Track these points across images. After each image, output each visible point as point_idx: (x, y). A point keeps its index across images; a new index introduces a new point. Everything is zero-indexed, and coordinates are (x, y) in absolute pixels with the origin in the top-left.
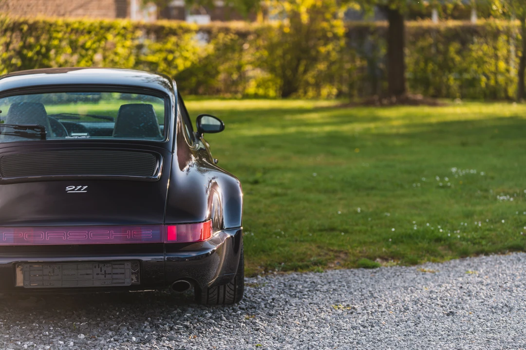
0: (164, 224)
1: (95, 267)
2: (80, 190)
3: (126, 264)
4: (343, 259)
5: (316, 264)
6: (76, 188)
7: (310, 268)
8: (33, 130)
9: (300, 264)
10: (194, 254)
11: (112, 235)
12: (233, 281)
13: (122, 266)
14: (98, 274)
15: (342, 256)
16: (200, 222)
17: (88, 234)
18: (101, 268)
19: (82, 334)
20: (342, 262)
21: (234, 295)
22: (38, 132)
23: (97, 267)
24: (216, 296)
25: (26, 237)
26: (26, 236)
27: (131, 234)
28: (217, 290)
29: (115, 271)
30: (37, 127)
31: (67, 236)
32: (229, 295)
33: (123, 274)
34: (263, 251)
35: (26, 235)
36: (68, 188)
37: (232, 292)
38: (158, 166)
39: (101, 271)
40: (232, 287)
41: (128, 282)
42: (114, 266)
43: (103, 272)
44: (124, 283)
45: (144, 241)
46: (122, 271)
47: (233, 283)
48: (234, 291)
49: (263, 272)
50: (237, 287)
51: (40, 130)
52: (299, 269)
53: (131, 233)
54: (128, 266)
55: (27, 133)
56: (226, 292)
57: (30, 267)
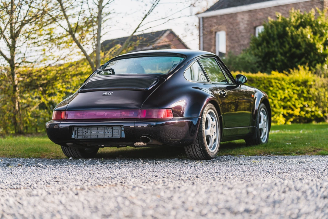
0: (140, 109)
1: (105, 129)
6: (107, 93)
11: (115, 114)
13: (116, 128)
17: (105, 114)
21: (202, 153)
24: (193, 154)
29: (114, 131)
32: (199, 153)
36: (104, 94)
39: (108, 131)
42: (113, 128)
44: (117, 137)
45: (129, 117)
47: (199, 147)
50: (201, 149)
51: (112, 71)
53: (124, 113)
54: (119, 128)
56: (197, 151)
57: (78, 128)
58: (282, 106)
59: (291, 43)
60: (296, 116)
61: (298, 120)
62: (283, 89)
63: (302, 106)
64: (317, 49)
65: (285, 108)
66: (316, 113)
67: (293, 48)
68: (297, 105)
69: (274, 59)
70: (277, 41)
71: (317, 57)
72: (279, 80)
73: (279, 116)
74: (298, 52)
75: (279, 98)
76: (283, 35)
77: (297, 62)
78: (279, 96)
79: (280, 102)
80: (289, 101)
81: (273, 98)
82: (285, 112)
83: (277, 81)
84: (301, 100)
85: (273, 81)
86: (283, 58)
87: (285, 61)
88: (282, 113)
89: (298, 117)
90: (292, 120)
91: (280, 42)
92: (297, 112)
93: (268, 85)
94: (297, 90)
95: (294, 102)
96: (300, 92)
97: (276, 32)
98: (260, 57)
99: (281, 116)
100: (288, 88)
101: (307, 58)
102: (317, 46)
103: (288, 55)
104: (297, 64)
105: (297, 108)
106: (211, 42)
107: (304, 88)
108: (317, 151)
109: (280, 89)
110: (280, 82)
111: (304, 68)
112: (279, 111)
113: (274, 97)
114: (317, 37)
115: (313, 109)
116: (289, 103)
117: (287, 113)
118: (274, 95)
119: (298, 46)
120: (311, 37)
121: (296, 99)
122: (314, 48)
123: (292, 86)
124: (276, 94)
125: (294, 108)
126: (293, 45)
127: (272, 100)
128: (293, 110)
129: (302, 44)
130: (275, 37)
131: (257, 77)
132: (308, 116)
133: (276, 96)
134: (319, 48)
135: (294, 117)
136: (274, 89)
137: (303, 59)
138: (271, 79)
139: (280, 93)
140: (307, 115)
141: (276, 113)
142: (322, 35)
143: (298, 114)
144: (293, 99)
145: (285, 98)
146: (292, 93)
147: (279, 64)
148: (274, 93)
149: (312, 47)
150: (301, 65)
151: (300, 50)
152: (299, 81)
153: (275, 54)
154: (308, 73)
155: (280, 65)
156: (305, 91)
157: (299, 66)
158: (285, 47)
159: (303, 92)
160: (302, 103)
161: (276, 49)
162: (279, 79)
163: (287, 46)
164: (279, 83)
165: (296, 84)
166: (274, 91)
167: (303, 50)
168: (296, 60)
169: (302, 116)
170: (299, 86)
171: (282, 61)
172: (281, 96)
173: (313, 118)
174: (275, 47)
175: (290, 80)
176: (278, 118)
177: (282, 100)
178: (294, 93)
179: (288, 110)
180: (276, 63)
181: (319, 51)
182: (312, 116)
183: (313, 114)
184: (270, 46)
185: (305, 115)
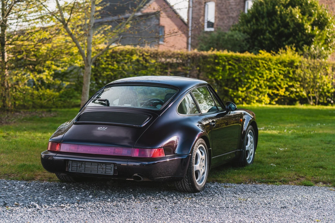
0: (133, 148)
2: (103, 129)
3: (112, 164)
7: (275, 183)
9: (273, 180)
11: (109, 151)
13: (110, 166)
16: (154, 148)
17: (99, 150)
19: (91, 196)
20: (298, 182)
23: (99, 165)
24: (182, 187)
29: (107, 168)
31: (90, 150)
32: (187, 187)
38: (146, 121)
39: (101, 167)
40: (188, 184)
41: (112, 173)
42: (107, 165)
43: (102, 168)
45: (123, 155)
46: (110, 168)
47: (188, 182)
48: (190, 186)
51: (107, 102)
53: (118, 150)
54: (112, 166)
56: (186, 185)
57: (72, 162)
58: (268, 85)
59: (280, 22)
60: (281, 96)
61: (283, 100)
62: (270, 69)
63: (287, 86)
64: (305, 30)
65: (270, 88)
66: (301, 94)
67: (282, 27)
68: (282, 85)
69: (262, 37)
70: (266, 19)
71: (304, 37)
72: (266, 61)
73: (264, 96)
74: (286, 31)
75: (265, 79)
76: (272, 13)
77: (285, 41)
78: (265, 76)
79: (265, 82)
80: (274, 81)
81: (260, 79)
82: (270, 91)
83: (264, 62)
84: (286, 80)
85: (260, 61)
86: (271, 36)
87: (273, 39)
88: (267, 92)
89: (282, 97)
90: (276, 99)
91: (269, 20)
92: (282, 92)
93: (255, 66)
94: (283, 71)
95: (280, 82)
96: (286, 73)
97: (265, 10)
98: (248, 34)
99: (266, 95)
100: (274, 68)
101: (294, 38)
102: (305, 27)
103: (276, 34)
104: (284, 43)
105: (282, 88)
106: (201, 12)
107: (290, 68)
108: (300, 178)
109: (266, 69)
110: (266, 62)
111: (292, 49)
112: (264, 91)
113: (260, 77)
114: (305, 18)
115: (298, 90)
116: (275, 83)
117: (272, 93)
118: (260, 75)
119: (286, 25)
120: (299, 17)
121: (282, 80)
122: (302, 28)
123: (278, 67)
124: (263, 74)
125: (280, 89)
126: (281, 24)
127: (258, 80)
128: (278, 90)
129: (290, 24)
130: (265, 14)
131: (244, 57)
132: (293, 96)
133: (262, 76)
134: (307, 29)
135: (279, 97)
136: (260, 69)
137: (291, 39)
138: (258, 59)
139: (266, 73)
140: (291, 95)
141: (261, 92)
142: (311, 15)
143: (283, 94)
144: (279, 80)
145: (271, 78)
146: (278, 74)
147: (267, 42)
148: (260, 73)
149: (300, 27)
150: (288, 44)
151: (288, 29)
152: (286, 62)
153: (263, 31)
154: (295, 53)
155: (268, 44)
156: (291, 71)
157: (286, 46)
158: (273, 25)
159: (289, 73)
160: (287, 84)
161: (265, 27)
162: (266, 59)
163: (276, 25)
164: (266, 64)
165: (282, 64)
166: (260, 71)
167: (291, 30)
168: (284, 39)
169: (286, 96)
170: (285, 66)
171: (270, 39)
172: (267, 76)
173: (297, 99)
174: (263, 25)
175: (276, 61)
176: (263, 97)
177: (268, 80)
178: (280, 73)
179: (273, 90)
180: (263, 41)
181: (307, 31)
182: (297, 96)
183: (297, 94)
184: (259, 24)
185: (289, 95)
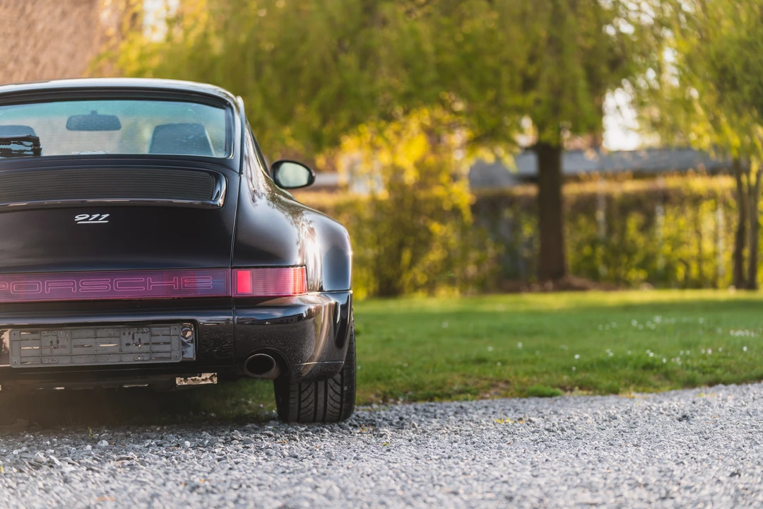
0: (232, 268)
1: (124, 334)
2: (97, 219)
3: (173, 326)
4: (503, 389)
5: (461, 392)
6: (91, 217)
7: (453, 397)
8: (21, 144)
9: (438, 392)
10: (278, 314)
11: (150, 284)
12: (338, 377)
13: (166, 331)
14: (128, 344)
15: (502, 385)
16: (288, 267)
18: (133, 335)
19: (104, 441)
20: (503, 392)
21: (341, 403)
22: (27, 147)
23: (127, 333)
24: (313, 405)
25: (13, 290)
26: (13, 288)
27: (180, 283)
28: (313, 393)
29: (155, 340)
30: (27, 139)
32: (332, 402)
33: (169, 343)
34: (379, 379)
35: (13, 286)
36: (78, 218)
37: (338, 398)
38: (218, 189)
39: (133, 340)
40: (338, 389)
41: (176, 357)
42: (154, 331)
43: (136, 341)
44: (171, 358)
45: (199, 295)
46: (166, 339)
47: (340, 383)
48: (341, 395)
49: (381, 401)
50: (345, 388)
51: (31, 143)
52: (436, 399)
53: (180, 281)
54: (176, 330)
55: (10, 150)
56: (329, 397)
